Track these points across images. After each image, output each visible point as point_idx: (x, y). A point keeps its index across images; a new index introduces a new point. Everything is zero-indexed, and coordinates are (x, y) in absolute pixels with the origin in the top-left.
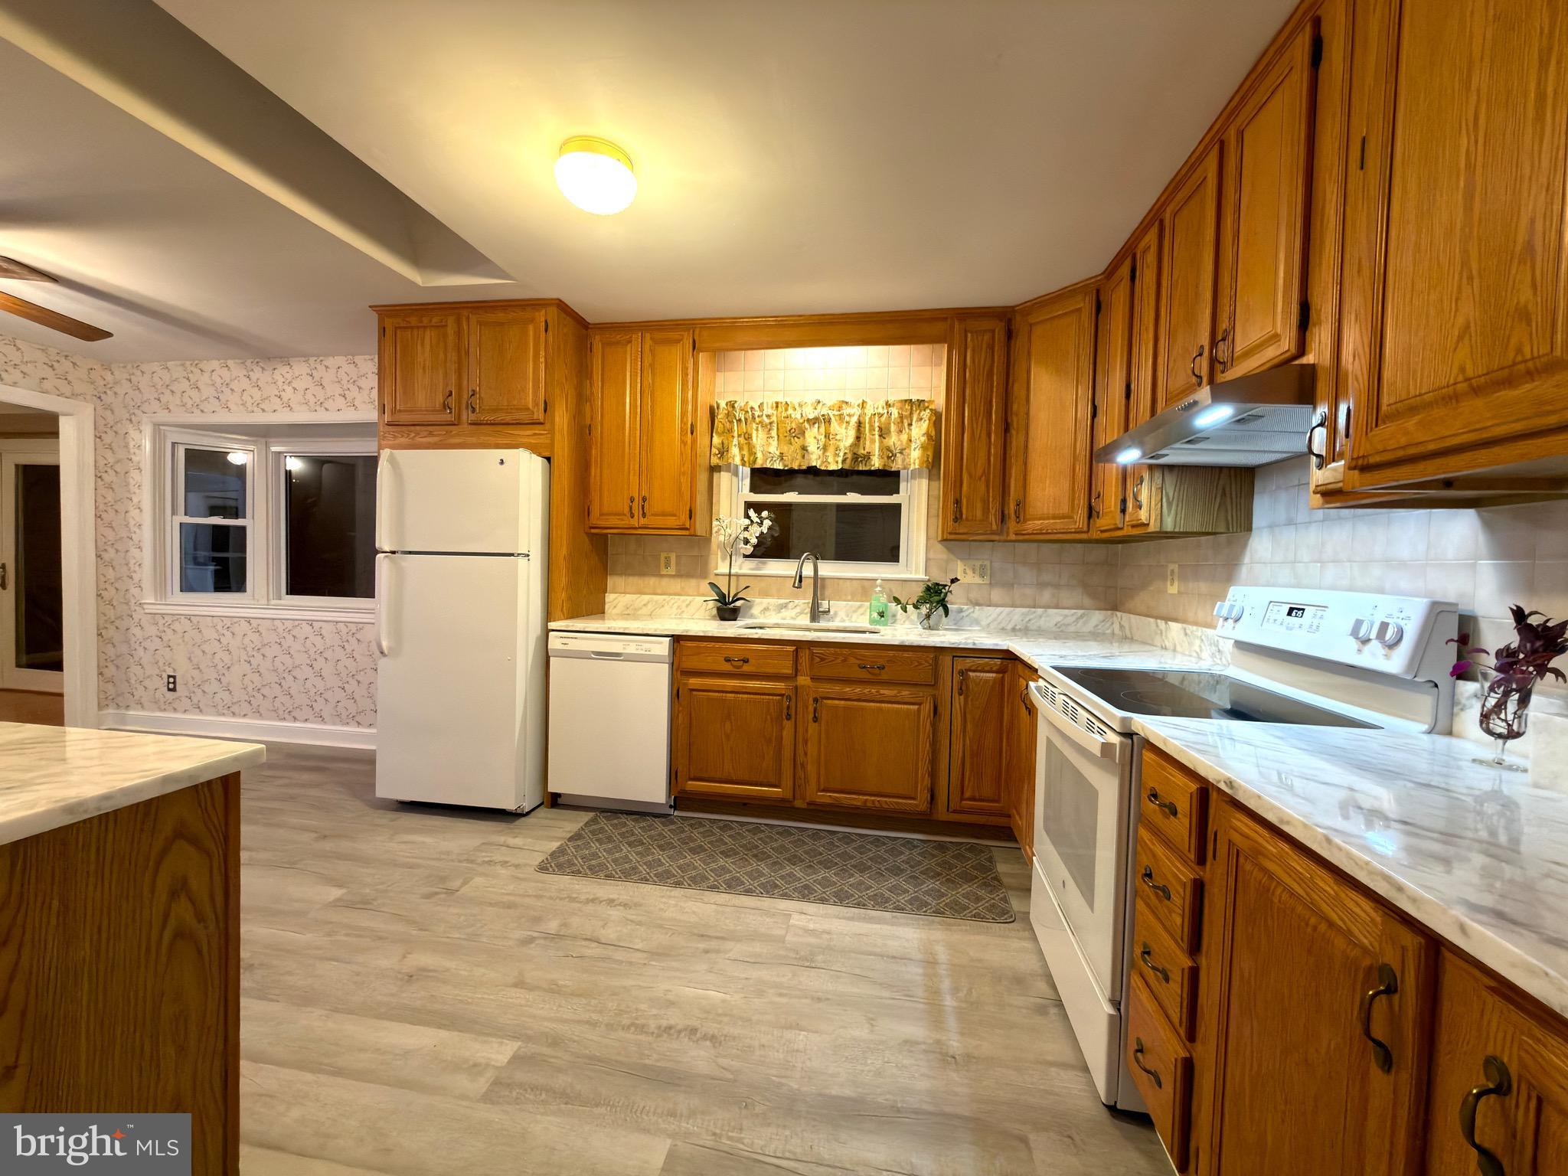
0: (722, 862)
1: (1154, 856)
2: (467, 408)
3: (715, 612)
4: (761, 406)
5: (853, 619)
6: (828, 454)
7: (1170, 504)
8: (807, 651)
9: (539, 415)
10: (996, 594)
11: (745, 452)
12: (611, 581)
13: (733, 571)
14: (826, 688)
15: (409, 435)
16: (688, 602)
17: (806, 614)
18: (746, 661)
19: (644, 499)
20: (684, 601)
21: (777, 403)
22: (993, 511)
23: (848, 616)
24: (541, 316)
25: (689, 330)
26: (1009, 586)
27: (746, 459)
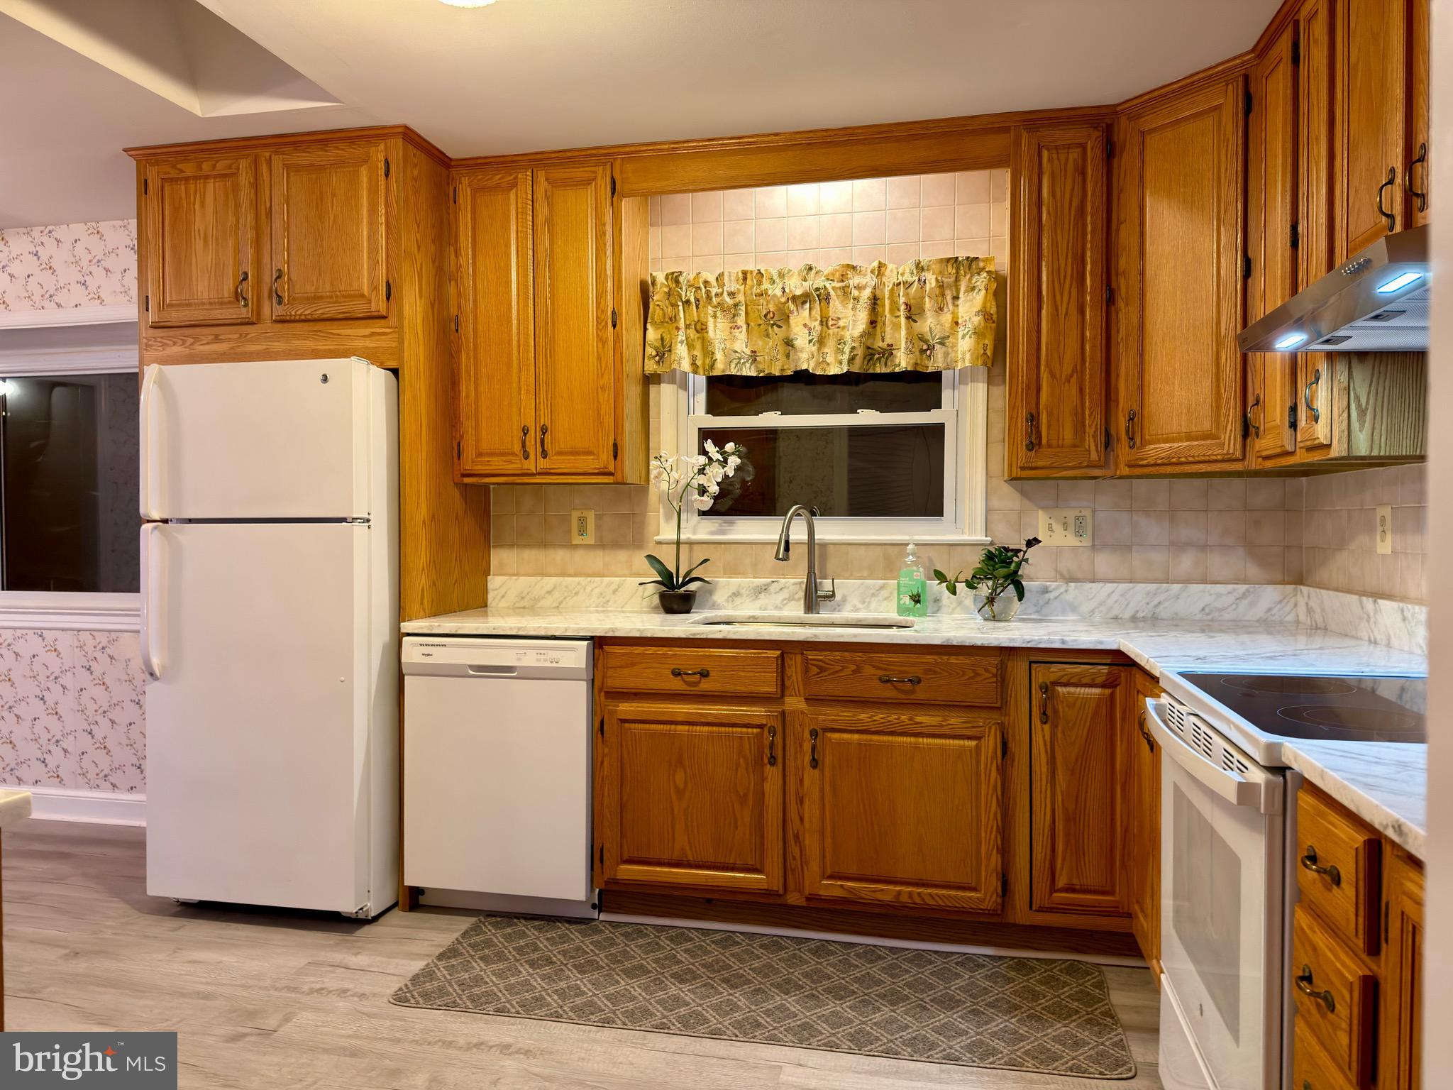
0: (673, 990)
1: (1314, 948)
2: (270, 296)
3: (656, 600)
4: (720, 278)
5: (873, 605)
6: (826, 350)
7: (1362, 414)
8: (799, 658)
9: (379, 305)
10: (1104, 562)
11: (697, 352)
12: (498, 557)
13: (683, 537)
14: (831, 715)
15: (184, 342)
16: (614, 586)
17: (799, 600)
18: (704, 674)
19: (544, 430)
20: (609, 585)
21: (745, 273)
22: (1090, 431)
23: (864, 602)
24: (378, 154)
25: (604, 164)
26: (1125, 548)
27: (699, 363)
